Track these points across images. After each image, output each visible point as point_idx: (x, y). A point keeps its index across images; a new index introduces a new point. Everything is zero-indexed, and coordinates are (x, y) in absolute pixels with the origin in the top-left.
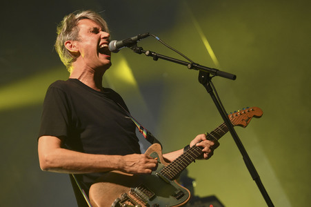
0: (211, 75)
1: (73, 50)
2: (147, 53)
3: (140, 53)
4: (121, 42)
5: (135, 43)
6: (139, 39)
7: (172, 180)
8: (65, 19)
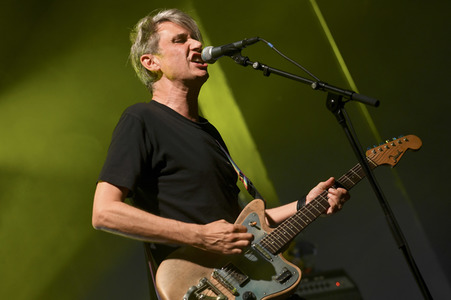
0: (344, 100)
1: (152, 68)
2: (255, 65)
3: (245, 65)
4: (219, 48)
5: (238, 50)
6: (244, 46)
7: (275, 254)
8: (140, 25)
